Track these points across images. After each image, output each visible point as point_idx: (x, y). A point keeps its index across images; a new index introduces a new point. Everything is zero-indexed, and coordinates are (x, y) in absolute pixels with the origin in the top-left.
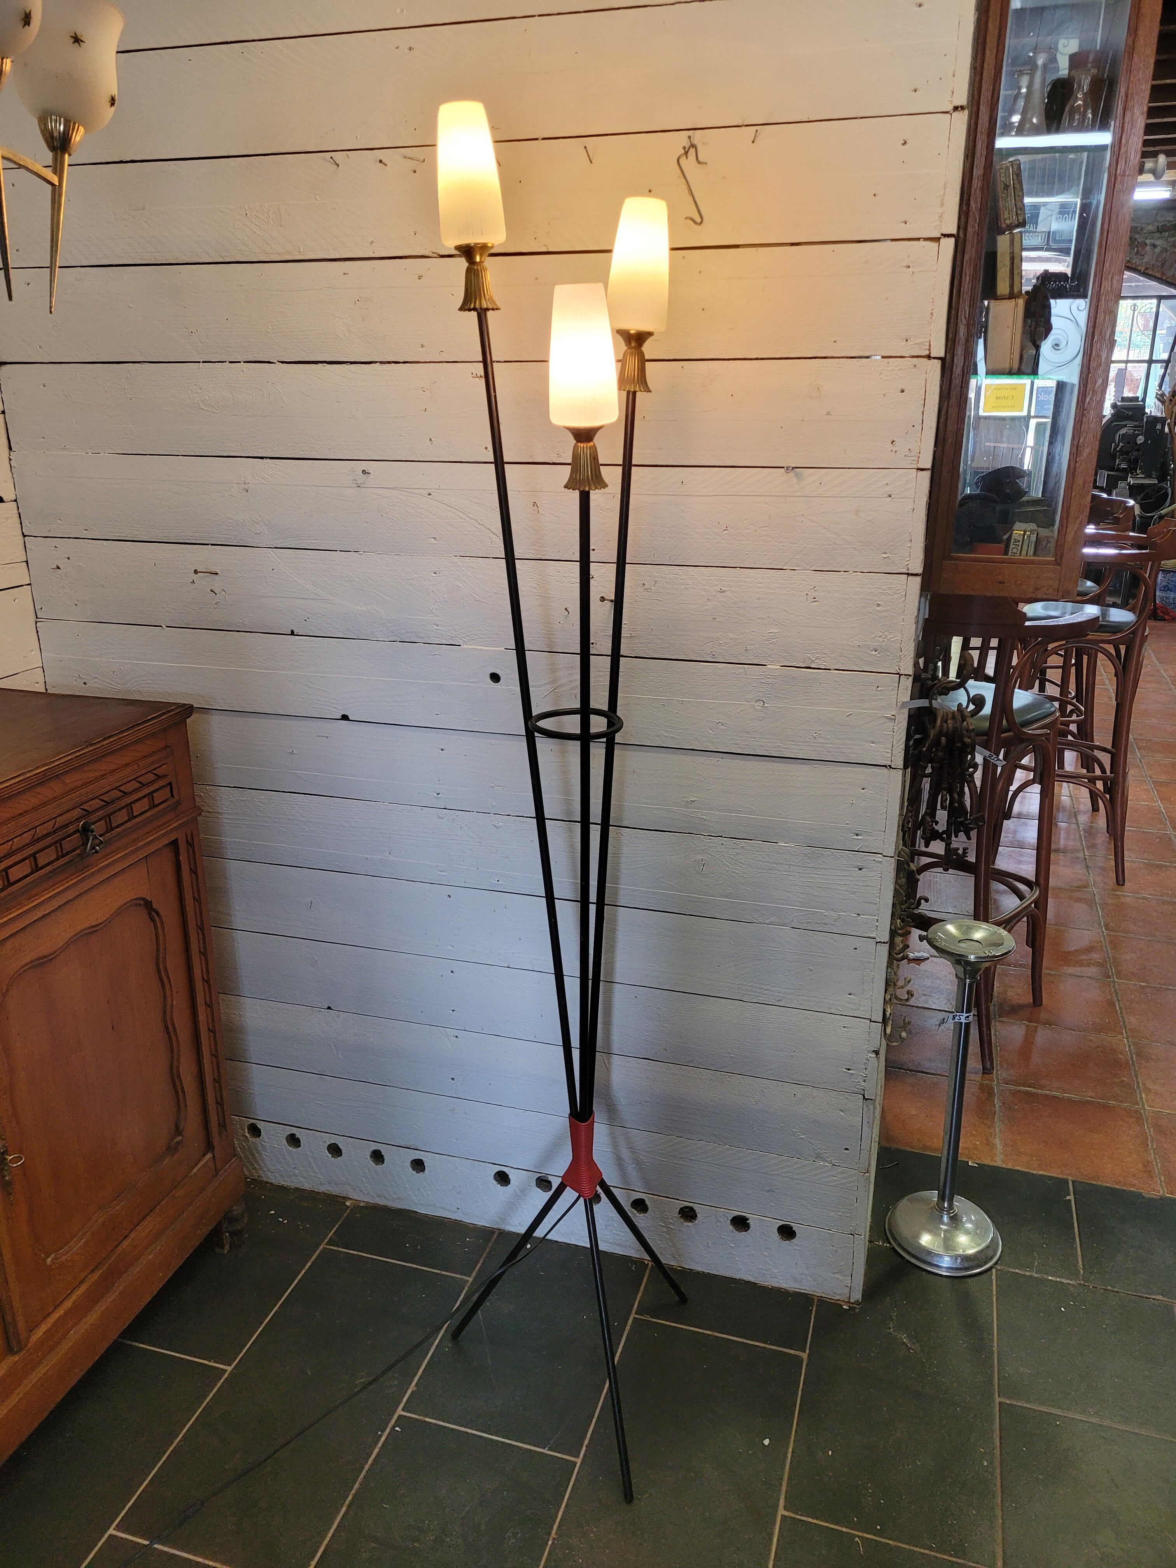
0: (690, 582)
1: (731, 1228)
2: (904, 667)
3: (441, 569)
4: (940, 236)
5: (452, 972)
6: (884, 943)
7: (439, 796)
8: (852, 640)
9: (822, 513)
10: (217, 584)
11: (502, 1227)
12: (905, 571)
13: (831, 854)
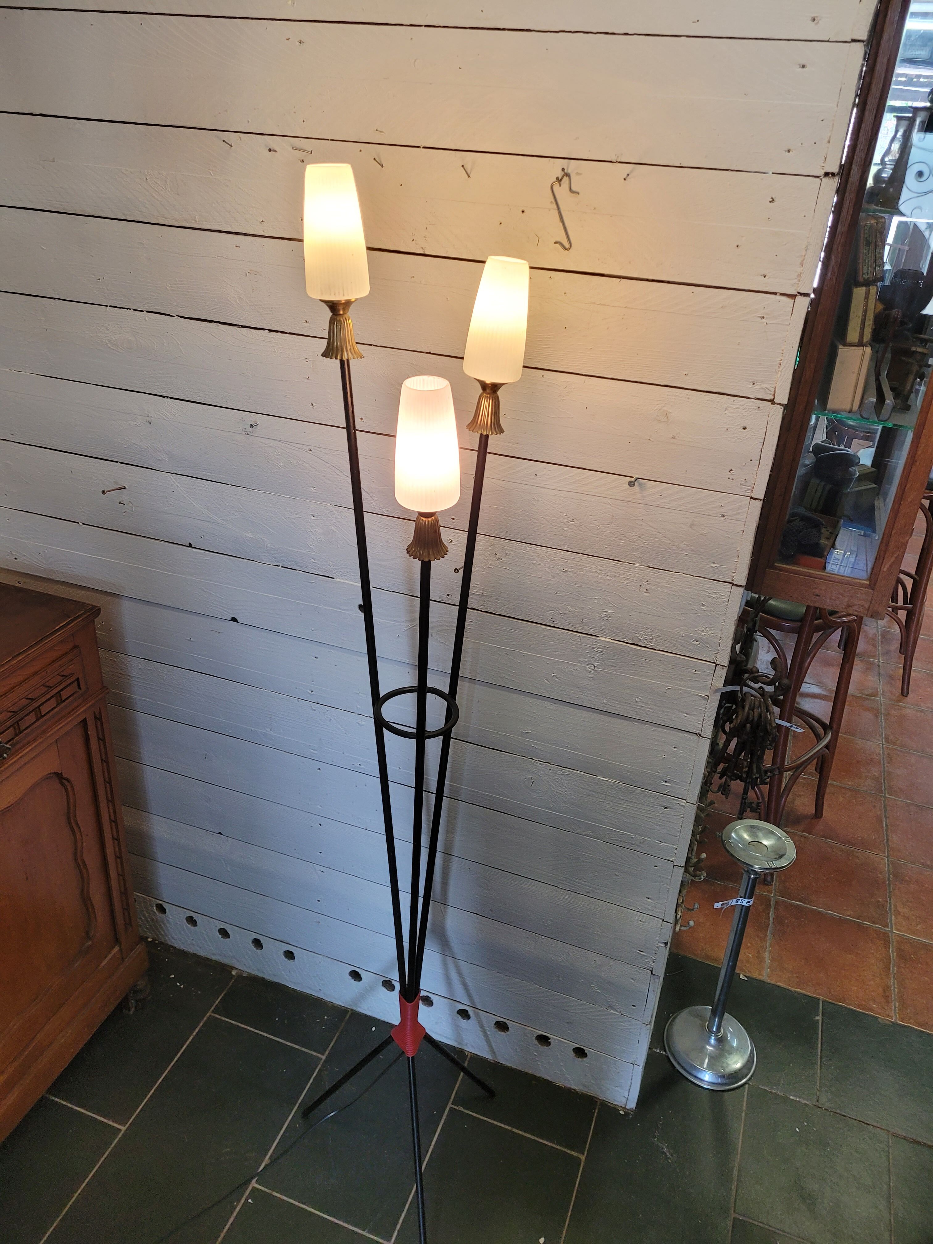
0: (537, 559)
1: (536, 1042)
2: (720, 659)
3: (319, 514)
4: (796, 294)
5: (320, 825)
6: (680, 866)
7: (313, 693)
8: (677, 629)
9: (660, 521)
10: (124, 496)
11: (355, 1008)
12: (729, 580)
13: (642, 792)
